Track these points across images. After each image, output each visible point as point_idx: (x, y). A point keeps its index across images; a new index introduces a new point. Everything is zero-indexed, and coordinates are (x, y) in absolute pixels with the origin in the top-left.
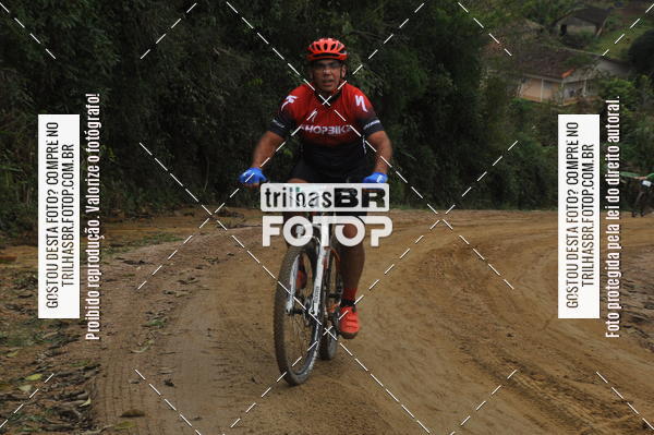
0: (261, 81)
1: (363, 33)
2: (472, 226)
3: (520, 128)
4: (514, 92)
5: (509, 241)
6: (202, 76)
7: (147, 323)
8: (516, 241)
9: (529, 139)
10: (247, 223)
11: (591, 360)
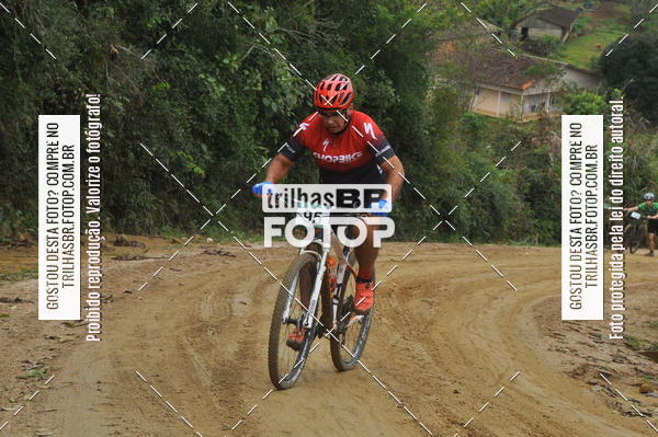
0: (168, 86)
1: (290, 32)
2: (416, 262)
3: (472, 147)
4: (466, 105)
5: (458, 280)
6: (96, 77)
7: (23, 374)
8: (466, 280)
9: (482, 160)
10: (148, 255)
11: (550, 423)
